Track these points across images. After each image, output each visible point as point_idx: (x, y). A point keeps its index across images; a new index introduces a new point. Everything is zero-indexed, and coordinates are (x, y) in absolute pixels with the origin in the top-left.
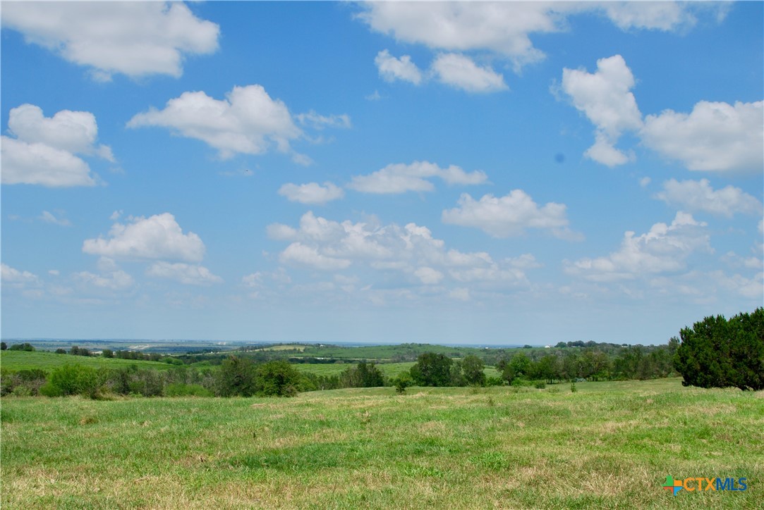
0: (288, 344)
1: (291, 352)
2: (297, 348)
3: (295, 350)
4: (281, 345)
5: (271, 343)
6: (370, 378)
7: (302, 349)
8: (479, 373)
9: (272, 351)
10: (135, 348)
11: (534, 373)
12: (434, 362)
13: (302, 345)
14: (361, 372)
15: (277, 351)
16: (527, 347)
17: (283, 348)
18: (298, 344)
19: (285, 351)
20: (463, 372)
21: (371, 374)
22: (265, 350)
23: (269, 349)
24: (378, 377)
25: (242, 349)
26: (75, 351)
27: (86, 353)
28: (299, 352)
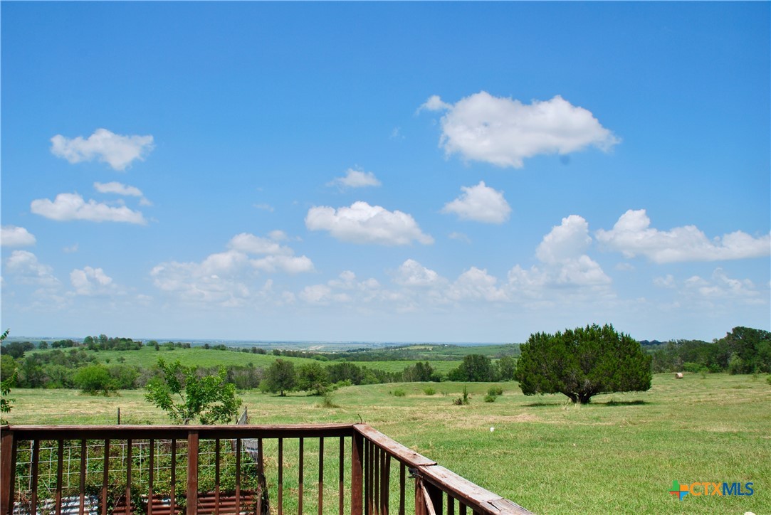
0: (421, 345)
1: (422, 350)
2: (427, 348)
3: (425, 349)
4: (415, 345)
6: (425, 374)
7: (430, 348)
9: (408, 350)
10: (312, 349)
12: (475, 361)
13: (431, 345)
14: (417, 370)
15: (412, 350)
17: (416, 348)
18: (428, 345)
19: (418, 349)
20: (500, 370)
21: (425, 371)
22: (403, 349)
23: (406, 349)
24: (431, 374)
25: (387, 348)
26: (255, 351)
27: (262, 352)
28: (428, 350)
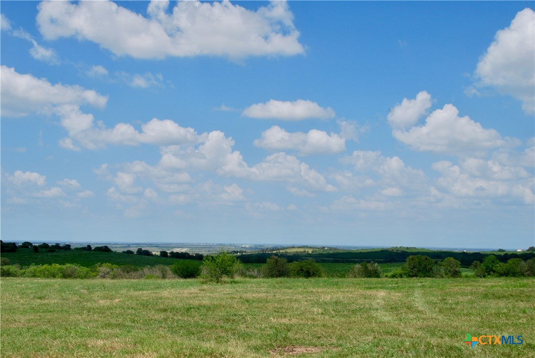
1: (301, 253)
2: (306, 250)
5: (284, 246)
6: (370, 273)
8: (456, 271)
9: (286, 252)
11: (502, 272)
14: (363, 269)
15: (290, 253)
16: (500, 250)
17: (295, 250)
20: (443, 271)
21: (371, 271)
23: (284, 251)
24: (376, 273)
26: (140, 252)
28: (309, 254)
